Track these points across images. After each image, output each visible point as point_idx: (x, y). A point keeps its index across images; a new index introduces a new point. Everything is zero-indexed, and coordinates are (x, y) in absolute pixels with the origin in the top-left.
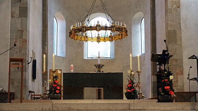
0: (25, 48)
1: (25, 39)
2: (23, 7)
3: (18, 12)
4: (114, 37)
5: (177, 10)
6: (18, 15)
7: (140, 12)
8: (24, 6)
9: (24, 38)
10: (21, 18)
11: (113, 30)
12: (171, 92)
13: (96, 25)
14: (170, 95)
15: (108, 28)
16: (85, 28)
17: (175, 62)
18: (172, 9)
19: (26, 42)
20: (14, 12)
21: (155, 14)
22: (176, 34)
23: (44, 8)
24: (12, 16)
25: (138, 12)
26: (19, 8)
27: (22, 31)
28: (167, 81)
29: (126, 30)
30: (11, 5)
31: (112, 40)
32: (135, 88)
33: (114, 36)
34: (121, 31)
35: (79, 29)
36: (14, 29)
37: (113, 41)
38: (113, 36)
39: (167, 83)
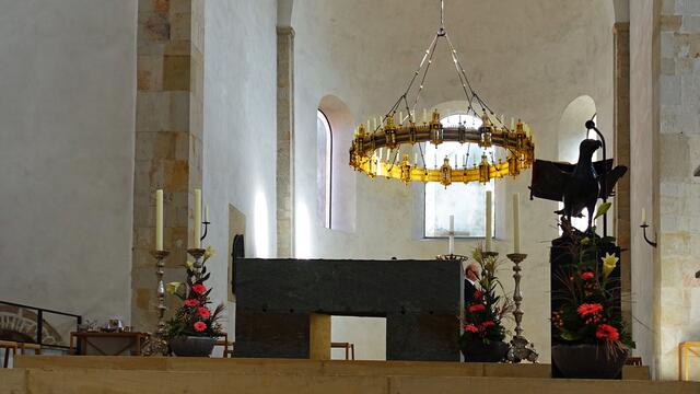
0: (181, 191)
1: (182, 162)
2: (178, 56)
3: (161, 72)
4: (493, 169)
5: (691, 66)
6: (160, 80)
7: (584, 94)
8: (179, 53)
9: (179, 156)
10: (168, 93)
11: (486, 140)
12: (607, 332)
13: (428, 124)
14: (602, 341)
15: (467, 135)
16: (396, 135)
17: (682, 241)
18: (675, 60)
19: (188, 172)
20: (149, 73)
21: (628, 99)
22: (688, 147)
23: (282, 81)
24: (142, 87)
25: (579, 95)
26: (162, 58)
27: (175, 135)
28: (589, 280)
29: (529, 144)
30: (138, 48)
31: (489, 179)
32: (498, 318)
33: (494, 165)
34: (512, 145)
35: (376, 138)
36: (148, 129)
37: (492, 180)
38: (491, 164)
39: (589, 290)
